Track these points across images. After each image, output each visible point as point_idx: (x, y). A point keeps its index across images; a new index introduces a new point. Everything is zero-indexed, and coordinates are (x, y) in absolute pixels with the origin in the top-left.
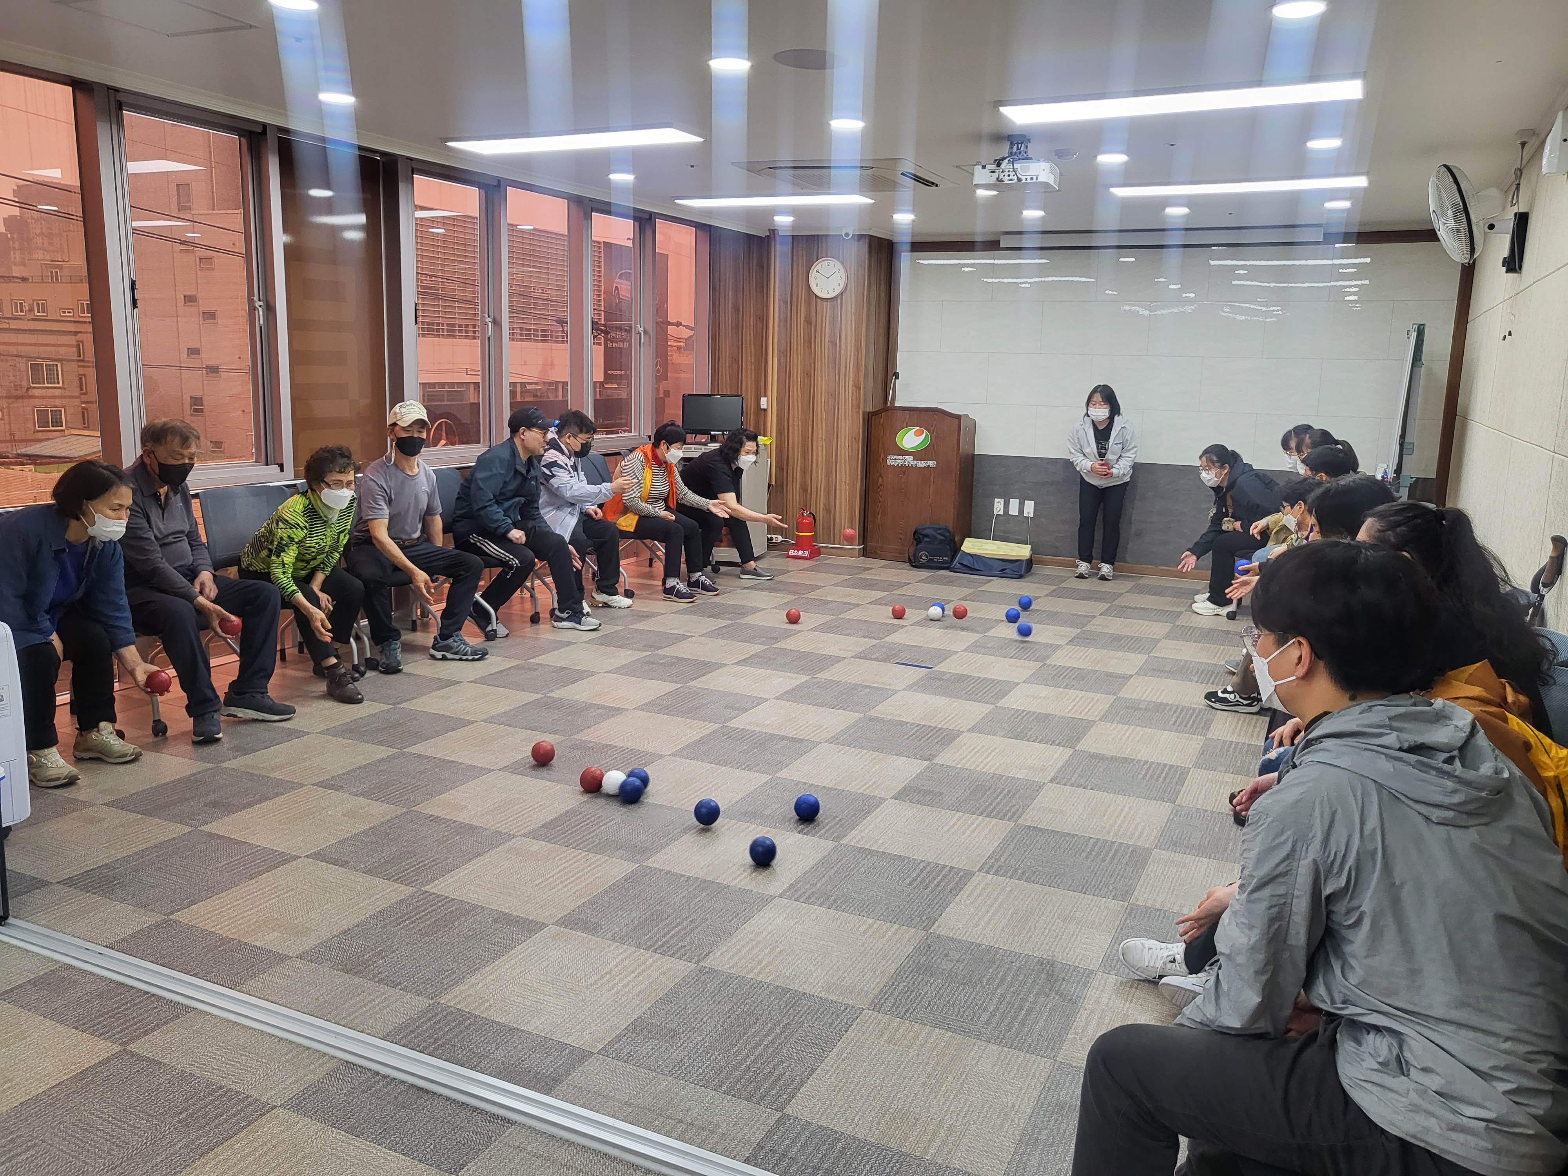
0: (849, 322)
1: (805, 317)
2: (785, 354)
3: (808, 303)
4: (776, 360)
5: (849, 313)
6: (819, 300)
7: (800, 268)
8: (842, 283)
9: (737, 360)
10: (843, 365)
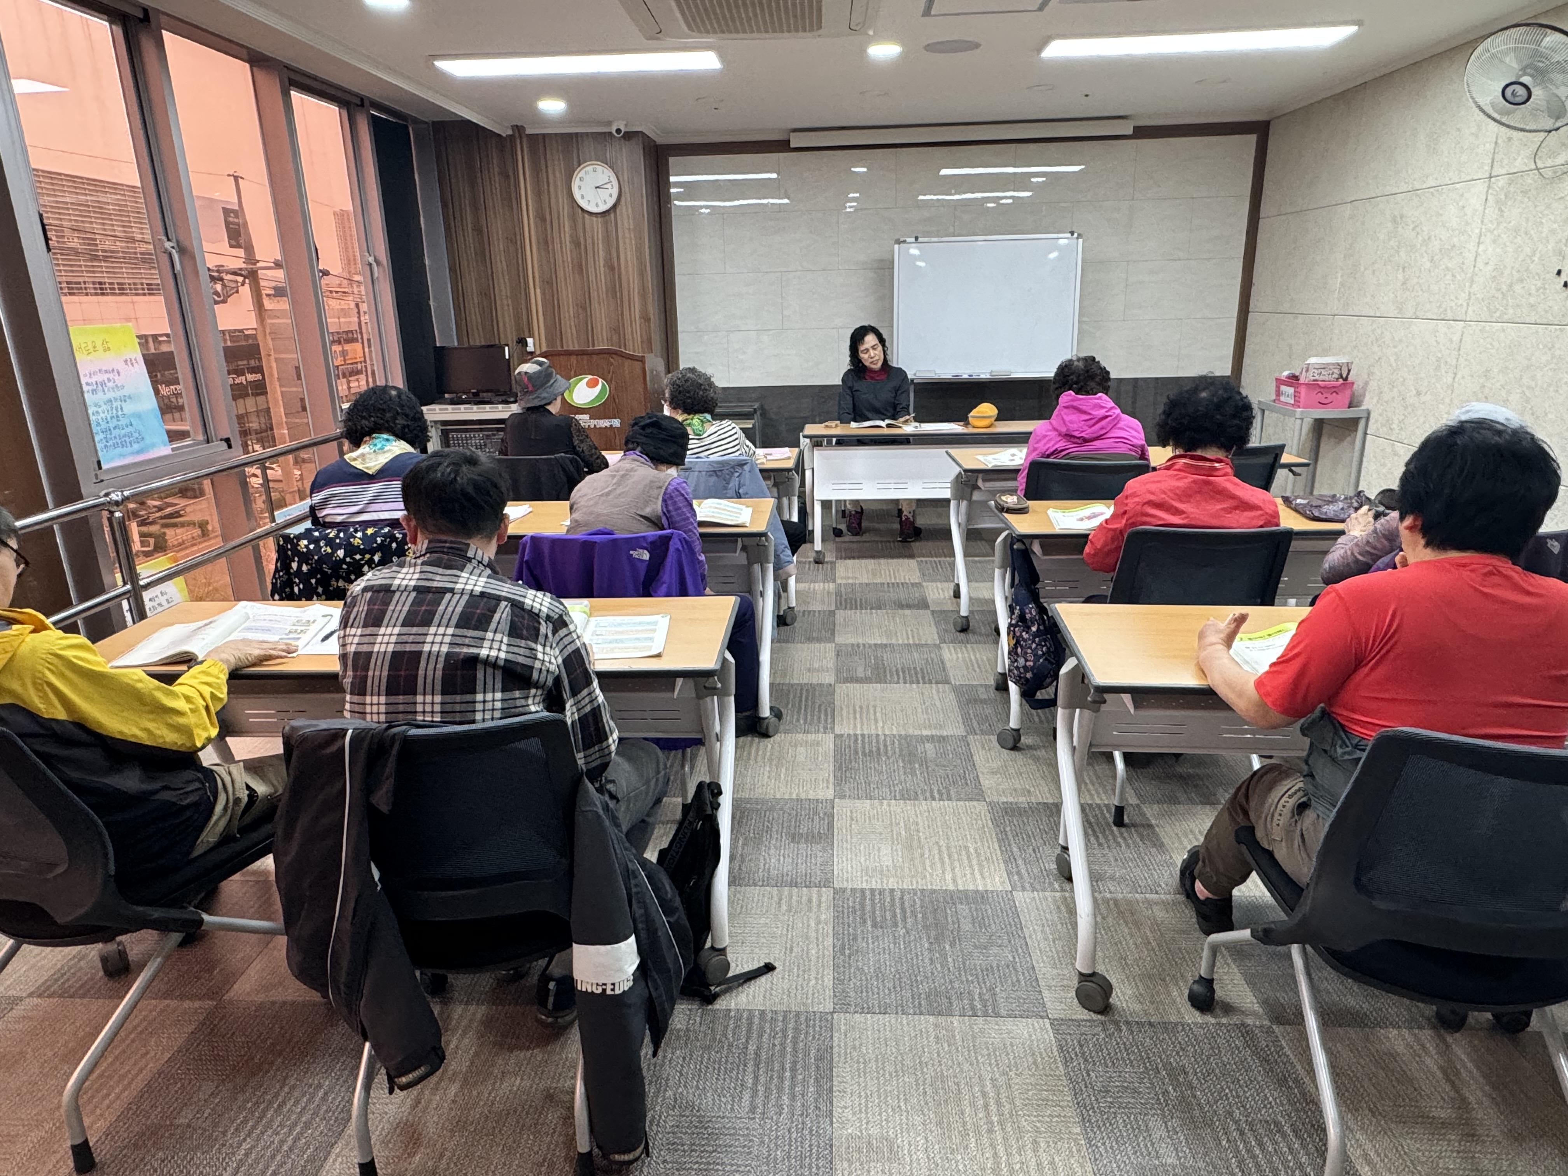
0: (627, 241)
1: (571, 236)
2: (550, 283)
3: (573, 219)
4: (538, 291)
5: (627, 231)
6: (586, 216)
7: (558, 175)
8: (615, 193)
9: (487, 294)
10: (625, 293)
